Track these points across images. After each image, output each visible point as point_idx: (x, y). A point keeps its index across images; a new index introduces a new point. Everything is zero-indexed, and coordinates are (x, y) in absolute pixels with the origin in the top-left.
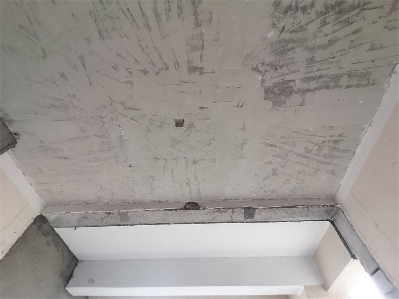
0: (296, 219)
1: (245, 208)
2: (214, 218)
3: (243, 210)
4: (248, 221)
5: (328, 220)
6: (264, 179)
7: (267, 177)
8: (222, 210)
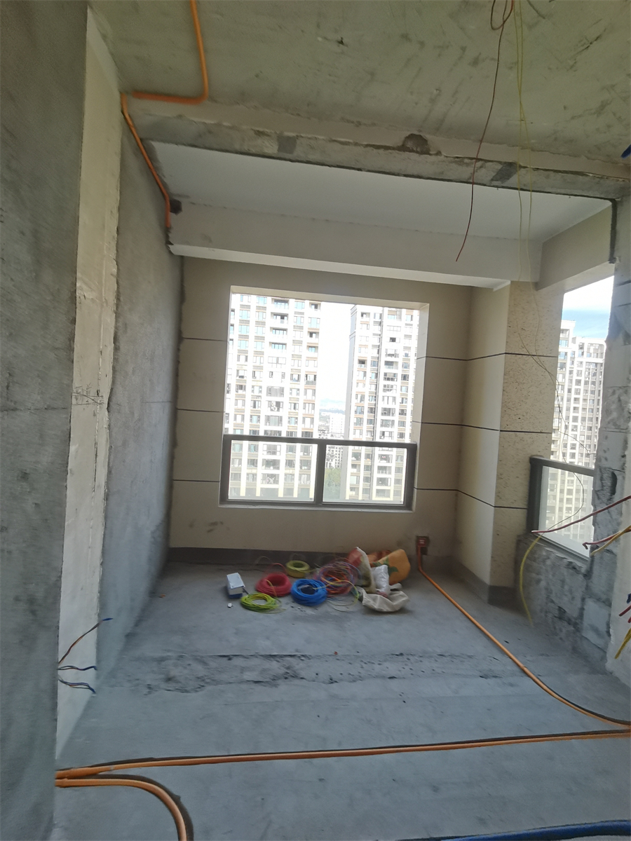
0: (568, 191)
1: (505, 163)
2: (442, 173)
3: (499, 167)
4: (492, 185)
5: (611, 200)
6: (573, 118)
7: (580, 116)
8: (466, 161)
